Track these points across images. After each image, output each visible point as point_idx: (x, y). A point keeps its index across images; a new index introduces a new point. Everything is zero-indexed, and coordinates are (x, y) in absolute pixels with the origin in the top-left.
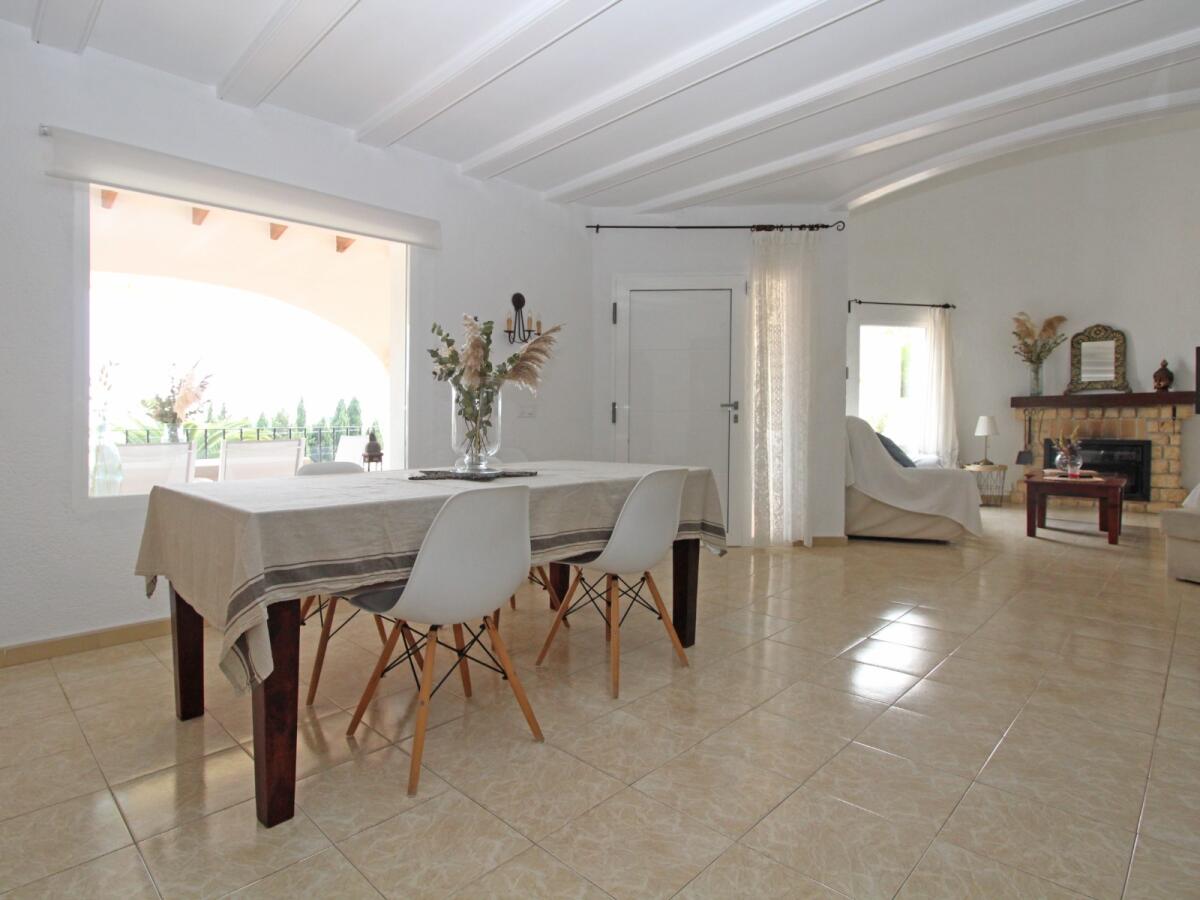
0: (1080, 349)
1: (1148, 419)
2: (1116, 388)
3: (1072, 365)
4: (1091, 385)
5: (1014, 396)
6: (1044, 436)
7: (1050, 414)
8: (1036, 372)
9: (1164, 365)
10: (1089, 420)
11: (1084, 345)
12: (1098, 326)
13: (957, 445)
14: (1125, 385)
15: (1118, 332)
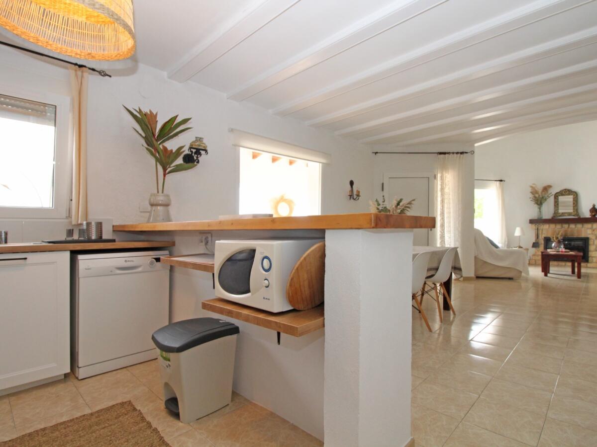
0: (558, 199)
1: (588, 228)
2: (574, 216)
3: (555, 206)
4: (563, 214)
5: (531, 219)
6: (544, 236)
7: (546, 226)
8: (540, 209)
9: (594, 206)
10: (563, 229)
11: (560, 197)
12: (565, 189)
13: (507, 240)
14: (577, 214)
15: (574, 192)
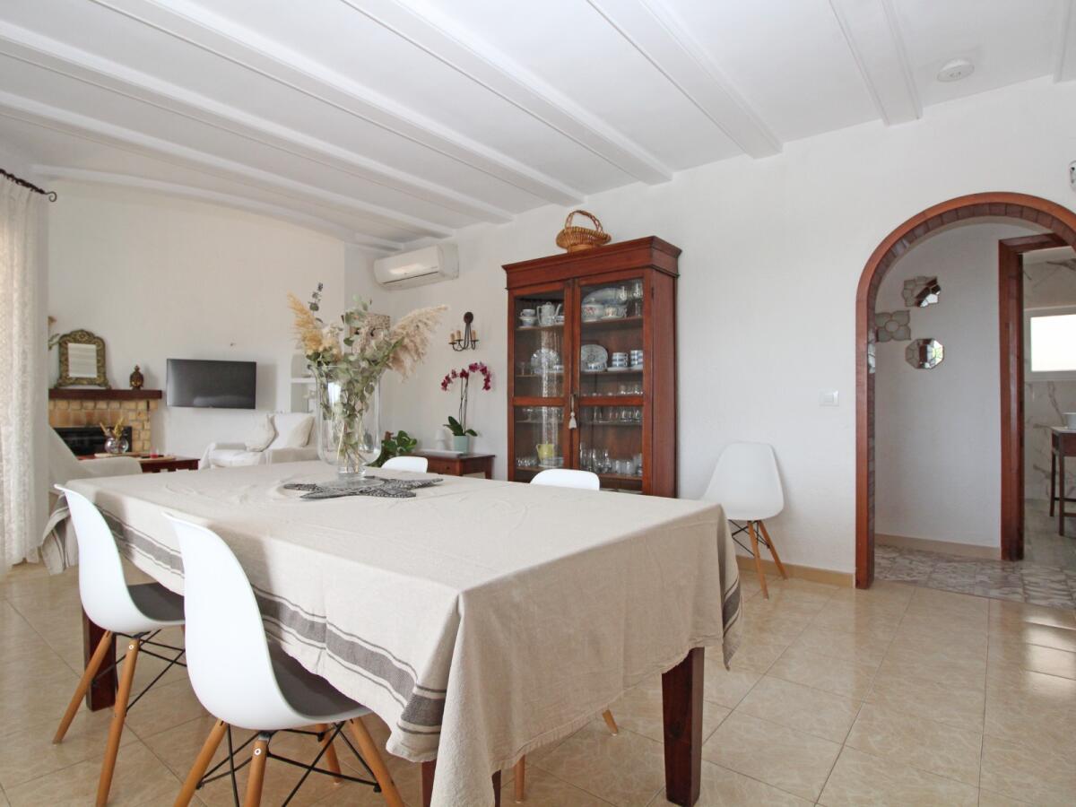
0: (67, 349)
1: (130, 410)
2: (99, 385)
3: (60, 361)
4: (78, 380)
9: (137, 369)
10: (83, 411)
11: (71, 346)
12: (82, 331)
14: (105, 383)
15: (98, 338)
